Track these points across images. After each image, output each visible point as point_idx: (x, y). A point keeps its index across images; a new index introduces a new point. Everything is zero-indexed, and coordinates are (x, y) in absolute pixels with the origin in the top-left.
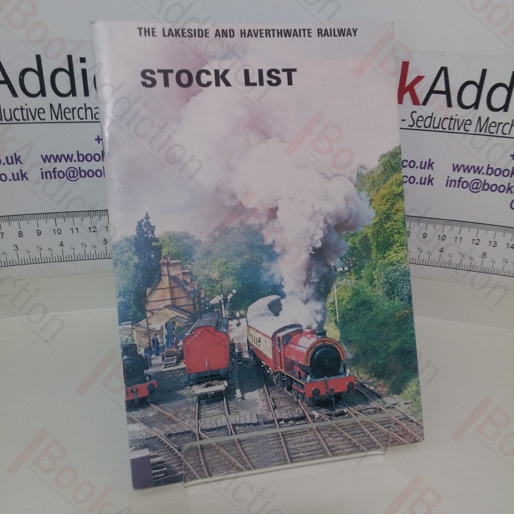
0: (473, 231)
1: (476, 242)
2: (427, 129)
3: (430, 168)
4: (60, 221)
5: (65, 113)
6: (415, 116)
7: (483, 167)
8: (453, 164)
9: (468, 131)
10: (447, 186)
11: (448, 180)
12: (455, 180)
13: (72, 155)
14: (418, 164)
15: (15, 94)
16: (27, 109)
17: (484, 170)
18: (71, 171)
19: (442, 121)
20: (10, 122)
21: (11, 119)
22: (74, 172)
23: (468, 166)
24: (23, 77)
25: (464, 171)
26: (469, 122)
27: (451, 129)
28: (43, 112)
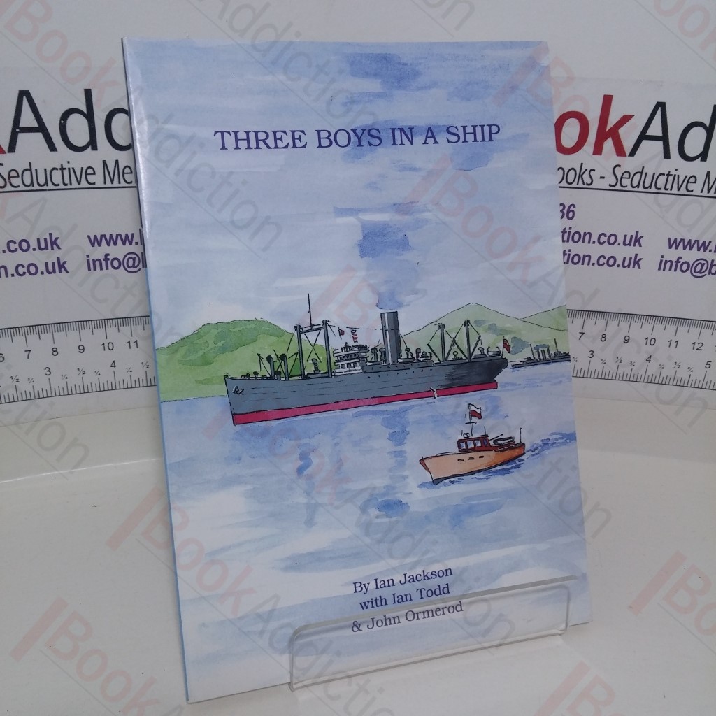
0: (695, 331)
1: (697, 346)
2: (634, 189)
3: (637, 244)
4: (112, 331)
5: (124, 173)
6: (619, 172)
7: (710, 242)
8: (670, 239)
9: (692, 191)
10: (659, 269)
11: (661, 261)
12: (671, 262)
13: (133, 235)
14: (620, 240)
15: (52, 147)
16: (69, 169)
17: (712, 246)
18: (130, 258)
19: (655, 178)
20: (45, 187)
21: (46, 183)
22: (134, 259)
23: (690, 241)
24: (65, 122)
25: (684, 248)
26: (692, 180)
27: (667, 189)
28: (92, 172)
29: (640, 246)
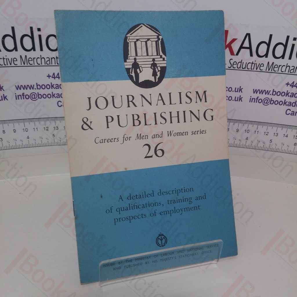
0: (265, 127)
1: (266, 133)
2: (239, 69)
3: (240, 91)
4: (27, 124)
5: (29, 61)
6: (232, 62)
7: (270, 91)
8: (254, 89)
9: (262, 70)
10: (250, 102)
11: (251, 98)
12: (254, 99)
13: (34, 85)
14: (233, 89)
16: (6, 59)
17: (271, 93)
18: (33, 95)
19: (247, 65)
22: (34, 95)
23: (262, 90)
24: (4, 39)
25: (260, 93)
26: (262, 65)
27: (252, 69)
28: (16, 60)
29: (242, 92)
